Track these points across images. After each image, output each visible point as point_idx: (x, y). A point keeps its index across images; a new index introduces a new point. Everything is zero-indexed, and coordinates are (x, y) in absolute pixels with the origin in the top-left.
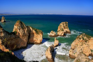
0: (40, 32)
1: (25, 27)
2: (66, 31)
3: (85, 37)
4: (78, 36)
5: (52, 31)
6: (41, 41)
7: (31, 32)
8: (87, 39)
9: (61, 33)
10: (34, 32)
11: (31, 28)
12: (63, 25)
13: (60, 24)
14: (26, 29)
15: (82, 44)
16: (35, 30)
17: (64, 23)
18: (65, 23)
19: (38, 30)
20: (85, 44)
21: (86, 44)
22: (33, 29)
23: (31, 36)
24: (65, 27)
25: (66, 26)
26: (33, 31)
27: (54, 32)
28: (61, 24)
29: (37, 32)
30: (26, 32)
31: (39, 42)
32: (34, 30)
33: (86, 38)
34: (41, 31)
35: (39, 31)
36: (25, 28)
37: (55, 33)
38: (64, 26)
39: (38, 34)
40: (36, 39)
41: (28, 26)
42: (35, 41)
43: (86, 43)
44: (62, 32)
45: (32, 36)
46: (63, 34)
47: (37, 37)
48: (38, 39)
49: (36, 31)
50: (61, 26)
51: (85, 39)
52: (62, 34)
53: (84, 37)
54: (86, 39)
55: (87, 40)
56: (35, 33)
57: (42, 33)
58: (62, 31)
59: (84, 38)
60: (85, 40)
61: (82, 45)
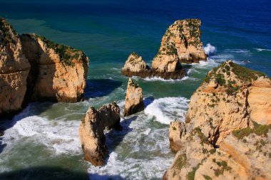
0: (77, 56)
1: (13, 36)
2: (191, 55)
3: (229, 74)
4: (210, 72)
5: (132, 56)
6: (82, 91)
7: (42, 56)
8: (239, 83)
9: (164, 63)
10: (53, 55)
11: (41, 43)
12: (181, 30)
13: (170, 28)
14: (19, 44)
15: (213, 101)
16: (57, 51)
17: (184, 22)
18: (190, 25)
19: (68, 52)
20: (224, 99)
21: (228, 101)
22: (48, 46)
23: (42, 72)
24: (189, 41)
25: (193, 34)
26: (48, 52)
27: (140, 58)
28: (174, 29)
29: (65, 59)
30: (20, 56)
31: (71, 93)
32: (52, 51)
33: (233, 77)
34: (80, 53)
35: (73, 54)
36: (15, 43)
37: (143, 63)
38: (183, 37)
39: (69, 65)
40: (62, 85)
41: (29, 36)
42: (58, 89)
43: (230, 98)
44: (167, 58)
45: (45, 74)
46: (172, 67)
47: (65, 77)
48: (70, 85)
49: (60, 52)
50: (172, 34)
51: (227, 83)
52: (169, 67)
53: (225, 74)
54: (234, 82)
55: (238, 88)
56: (58, 60)
57: (84, 60)
58: (168, 54)
59: (226, 78)
60: (225, 86)
61: (213, 106)
